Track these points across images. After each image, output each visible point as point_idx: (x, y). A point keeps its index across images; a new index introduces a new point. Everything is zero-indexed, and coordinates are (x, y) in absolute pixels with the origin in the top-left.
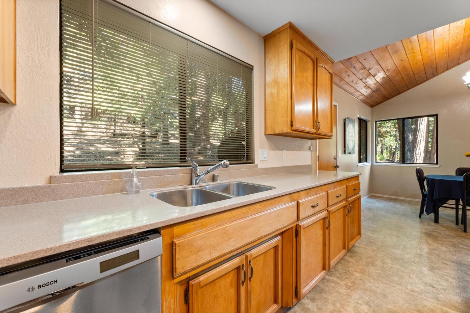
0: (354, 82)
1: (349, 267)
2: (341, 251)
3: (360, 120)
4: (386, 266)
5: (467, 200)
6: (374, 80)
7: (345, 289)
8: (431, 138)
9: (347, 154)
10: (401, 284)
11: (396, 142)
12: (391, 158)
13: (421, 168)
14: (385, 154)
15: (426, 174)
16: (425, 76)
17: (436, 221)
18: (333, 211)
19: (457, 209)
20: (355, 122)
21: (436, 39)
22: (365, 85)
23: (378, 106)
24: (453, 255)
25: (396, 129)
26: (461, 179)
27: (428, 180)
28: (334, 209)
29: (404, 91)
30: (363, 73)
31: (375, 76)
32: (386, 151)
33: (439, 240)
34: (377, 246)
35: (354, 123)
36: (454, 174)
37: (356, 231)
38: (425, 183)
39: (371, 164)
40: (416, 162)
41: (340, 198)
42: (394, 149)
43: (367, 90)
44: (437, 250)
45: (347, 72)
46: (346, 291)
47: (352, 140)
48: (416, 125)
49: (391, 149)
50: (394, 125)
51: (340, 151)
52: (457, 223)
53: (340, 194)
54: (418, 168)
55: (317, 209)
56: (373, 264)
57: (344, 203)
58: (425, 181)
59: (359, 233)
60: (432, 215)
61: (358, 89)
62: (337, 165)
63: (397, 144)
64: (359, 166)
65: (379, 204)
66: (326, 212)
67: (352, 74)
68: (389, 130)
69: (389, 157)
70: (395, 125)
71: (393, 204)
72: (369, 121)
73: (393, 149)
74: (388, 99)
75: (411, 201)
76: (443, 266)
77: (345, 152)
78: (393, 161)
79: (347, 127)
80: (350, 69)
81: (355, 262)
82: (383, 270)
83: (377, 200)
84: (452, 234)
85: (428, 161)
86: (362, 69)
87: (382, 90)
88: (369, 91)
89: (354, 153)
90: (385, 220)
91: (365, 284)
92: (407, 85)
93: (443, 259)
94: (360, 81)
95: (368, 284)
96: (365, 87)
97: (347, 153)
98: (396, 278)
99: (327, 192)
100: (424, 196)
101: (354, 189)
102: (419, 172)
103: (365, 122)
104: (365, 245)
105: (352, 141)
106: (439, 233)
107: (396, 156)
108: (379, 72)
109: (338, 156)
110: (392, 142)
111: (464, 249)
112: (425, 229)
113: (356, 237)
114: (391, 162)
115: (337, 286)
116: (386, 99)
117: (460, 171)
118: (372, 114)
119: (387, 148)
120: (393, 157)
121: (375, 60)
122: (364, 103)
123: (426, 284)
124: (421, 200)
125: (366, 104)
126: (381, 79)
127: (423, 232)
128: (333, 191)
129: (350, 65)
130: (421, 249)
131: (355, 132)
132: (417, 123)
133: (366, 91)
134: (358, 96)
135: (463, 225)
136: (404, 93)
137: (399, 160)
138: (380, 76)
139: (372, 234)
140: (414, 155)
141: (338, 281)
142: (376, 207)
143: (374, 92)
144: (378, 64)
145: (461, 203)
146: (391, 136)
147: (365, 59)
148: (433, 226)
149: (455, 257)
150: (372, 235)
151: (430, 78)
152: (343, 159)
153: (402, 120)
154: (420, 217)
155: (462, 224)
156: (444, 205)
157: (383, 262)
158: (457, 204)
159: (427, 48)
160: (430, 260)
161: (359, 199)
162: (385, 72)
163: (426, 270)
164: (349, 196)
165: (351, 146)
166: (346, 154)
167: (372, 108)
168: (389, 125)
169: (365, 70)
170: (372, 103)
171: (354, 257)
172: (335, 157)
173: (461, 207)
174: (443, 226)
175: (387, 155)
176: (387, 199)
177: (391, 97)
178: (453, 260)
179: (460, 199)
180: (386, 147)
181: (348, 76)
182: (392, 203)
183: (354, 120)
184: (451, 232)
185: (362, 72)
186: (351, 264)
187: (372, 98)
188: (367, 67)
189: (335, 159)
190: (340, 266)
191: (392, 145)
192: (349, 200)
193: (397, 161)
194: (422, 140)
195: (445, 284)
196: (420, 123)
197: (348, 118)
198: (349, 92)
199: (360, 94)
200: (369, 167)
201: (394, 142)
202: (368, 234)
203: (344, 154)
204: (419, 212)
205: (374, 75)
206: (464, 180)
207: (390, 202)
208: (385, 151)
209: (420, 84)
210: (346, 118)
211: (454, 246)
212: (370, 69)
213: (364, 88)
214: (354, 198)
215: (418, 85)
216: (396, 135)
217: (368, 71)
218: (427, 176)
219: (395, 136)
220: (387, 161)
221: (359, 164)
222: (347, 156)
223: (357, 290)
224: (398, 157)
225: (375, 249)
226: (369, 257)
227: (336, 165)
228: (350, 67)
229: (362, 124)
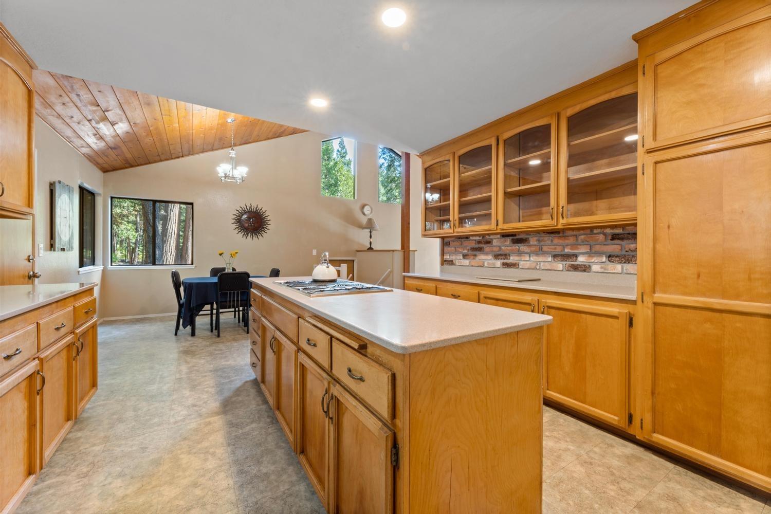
0: (75, 119)
1: (79, 447)
2: (63, 426)
3: (82, 189)
4: (140, 412)
5: (220, 302)
6: (112, 130)
7: (79, 482)
8: (182, 231)
9: (58, 251)
10: (162, 423)
11: (136, 232)
12: (129, 257)
13: (178, 271)
14: (119, 252)
15: (182, 278)
16: (181, 151)
17: (193, 334)
18: (50, 357)
19: (212, 314)
20: (74, 192)
21: (194, 112)
22: (95, 132)
23: (115, 172)
24: (210, 364)
25: (136, 213)
26: (215, 280)
27: (185, 286)
28: (51, 353)
29: (155, 162)
30: (94, 112)
31: (115, 124)
32: (120, 247)
33: (197, 354)
34: (125, 393)
35: (73, 195)
36: (209, 276)
37: (87, 382)
38: (182, 289)
39: (102, 269)
40: (166, 262)
41: (63, 331)
42: (134, 243)
43: (98, 142)
44: (197, 365)
45: (61, 96)
46: (80, 484)
47: (68, 225)
48: (166, 211)
49: (129, 244)
50: (135, 205)
51: (42, 246)
52: (212, 331)
53: (62, 324)
54: (174, 270)
55: (16, 360)
56: (120, 420)
57: (69, 338)
58: (181, 286)
59: (94, 385)
60: (189, 328)
61: (81, 134)
62: (34, 272)
63: (138, 235)
64: (80, 273)
65: (118, 333)
66: (37, 361)
67: (72, 104)
68: (125, 212)
69: (126, 256)
70: (134, 207)
71: (140, 326)
72: (99, 194)
73: (131, 244)
74: (132, 166)
75: (164, 316)
76: (202, 380)
77: (52, 247)
78: (131, 263)
79: (57, 199)
80: (69, 94)
81: (89, 433)
82: (136, 420)
83: (114, 326)
84: (208, 343)
85: (179, 261)
86: (92, 104)
87: (124, 149)
88: (102, 144)
89: (71, 248)
90: (131, 352)
91: (112, 453)
92: (159, 155)
93: (202, 373)
94: (87, 123)
95: (117, 451)
96: (95, 135)
97: (56, 249)
98: (156, 420)
99: (37, 323)
100: (181, 306)
101: (86, 312)
102: (175, 276)
103: (93, 194)
104: (104, 400)
105: (67, 227)
106: (197, 346)
107: (137, 256)
108: (121, 121)
109: (36, 255)
110: (129, 232)
111: (219, 354)
112: (182, 347)
113: (88, 393)
114: (128, 264)
115: (59, 488)
116: (128, 166)
117: (215, 272)
118: (105, 184)
119: (121, 242)
120: (132, 255)
121: (117, 100)
122: (90, 160)
123: (188, 407)
124: (176, 314)
125: (95, 165)
126: (123, 133)
127: (181, 351)
128: (47, 319)
129: (69, 88)
130: (180, 372)
131: (74, 210)
132: (168, 210)
133: (96, 143)
134: (80, 145)
135: (217, 331)
136: (154, 164)
137: (141, 260)
138: (122, 128)
139: (113, 379)
140: (163, 253)
141: (60, 479)
142: (115, 338)
143: (110, 149)
144: (121, 109)
145: (215, 306)
146: (128, 222)
147: (99, 91)
148: (190, 341)
149: (212, 366)
150: (113, 381)
151: (186, 156)
152: (46, 260)
153: (151, 202)
154: (176, 334)
155: (216, 329)
156: (201, 313)
157: (135, 409)
158: (212, 309)
159: (185, 117)
160: (191, 379)
161: (93, 327)
162: (131, 125)
163: (187, 393)
164: (78, 325)
165: (65, 236)
166: (54, 250)
167: (105, 174)
168: (126, 205)
169: (99, 108)
170: (106, 166)
171: (86, 426)
172: (29, 256)
173: (215, 311)
174: (199, 338)
175: (121, 253)
176: (131, 321)
177: (136, 164)
178: (211, 369)
179: (215, 303)
180: (120, 239)
181: (64, 104)
182: (138, 325)
183: (73, 188)
184: (207, 342)
185: (93, 110)
186: (82, 440)
187: (106, 157)
188: (103, 105)
189: (29, 261)
190: (60, 454)
191: (131, 237)
192: (77, 331)
193: (138, 262)
194: (173, 234)
195: (206, 397)
196: (171, 209)
197: (60, 182)
198: (62, 134)
199: (84, 144)
200: (100, 274)
201: (134, 233)
202: (107, 382)
203: (51, 250)
204: (174, 328)
205: (113, 122)
206: (218, 280)
207: (135, 324)
208: (118, 246)
209: (175, 158)
210: (54, 182)
211: (211, 354)
212: (107, 111)
213: (93, 137)
214: (86, 326)
215: (172, 159)
216: (136, 221)
217: (104, 112)
218: (184, 280)
219: (135, 223)
220: (122, 264)
221: (80, 269)
222: (56, 254)
223: (100, 470)
224: (140, 256)
225: (121, 398)
226: (113, 414)
227: (31, 273)
228: (70, 90)
229: (87, 198)
